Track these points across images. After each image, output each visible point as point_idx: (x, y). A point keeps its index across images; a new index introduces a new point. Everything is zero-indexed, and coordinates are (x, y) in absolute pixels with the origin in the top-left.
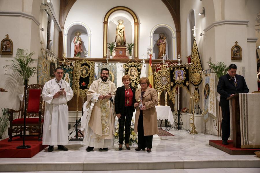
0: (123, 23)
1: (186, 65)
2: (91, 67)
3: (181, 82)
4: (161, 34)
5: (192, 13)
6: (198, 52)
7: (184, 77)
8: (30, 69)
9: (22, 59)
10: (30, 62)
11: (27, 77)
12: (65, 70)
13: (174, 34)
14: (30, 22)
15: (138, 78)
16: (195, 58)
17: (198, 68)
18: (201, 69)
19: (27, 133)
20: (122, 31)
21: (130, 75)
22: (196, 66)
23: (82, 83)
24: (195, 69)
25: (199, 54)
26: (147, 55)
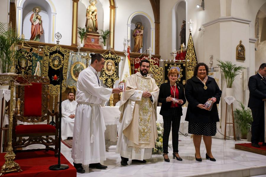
0: (95, 4)
1: (179, 62)
2: (65, 56)
3: (177, 80)
4: (138, 23)
6: (194, 48)
7: (181, 75)
12: (36, 58)
13: (153, 25)
15: (115, 73)
16: (190, 55)
17: (193, 66)
20: (95, 13)
21: (106, 69)
22: (191, 64)
23: (54, 76)
24: (190, 67)
25: (194, 50)
26: (124, 46)
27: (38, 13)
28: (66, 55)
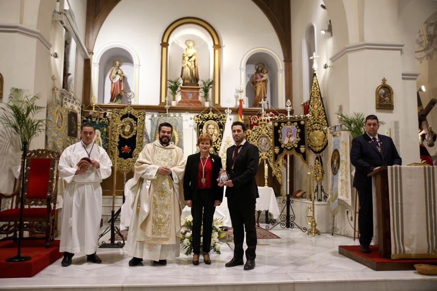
0: (194, 45)
1: (300, 118)
2: (139, 120)
3: (292, 146)
4: (258, 64)
5: (311, 30)
6: (321, 95)
7: (297, 138)
8: (32, 123)
9: (19, 105)
10: (32, 111)
11: (26, 136)
13: (281, 65)
14: (34, 41)
16: (316, 107)
17: (321, 123)
18: (326, 124)
19: (26, 234)
20: (193, 59)
22: (318, 120)
23: (124, 147)
24: (316, 125)
25: (321, 99)
26: (235, 100)
27: (119, 67)
28: (140, 118)
